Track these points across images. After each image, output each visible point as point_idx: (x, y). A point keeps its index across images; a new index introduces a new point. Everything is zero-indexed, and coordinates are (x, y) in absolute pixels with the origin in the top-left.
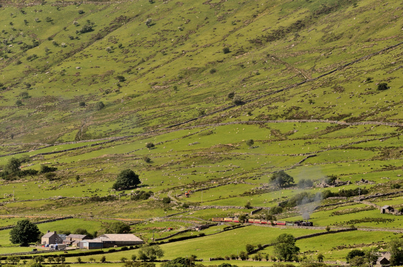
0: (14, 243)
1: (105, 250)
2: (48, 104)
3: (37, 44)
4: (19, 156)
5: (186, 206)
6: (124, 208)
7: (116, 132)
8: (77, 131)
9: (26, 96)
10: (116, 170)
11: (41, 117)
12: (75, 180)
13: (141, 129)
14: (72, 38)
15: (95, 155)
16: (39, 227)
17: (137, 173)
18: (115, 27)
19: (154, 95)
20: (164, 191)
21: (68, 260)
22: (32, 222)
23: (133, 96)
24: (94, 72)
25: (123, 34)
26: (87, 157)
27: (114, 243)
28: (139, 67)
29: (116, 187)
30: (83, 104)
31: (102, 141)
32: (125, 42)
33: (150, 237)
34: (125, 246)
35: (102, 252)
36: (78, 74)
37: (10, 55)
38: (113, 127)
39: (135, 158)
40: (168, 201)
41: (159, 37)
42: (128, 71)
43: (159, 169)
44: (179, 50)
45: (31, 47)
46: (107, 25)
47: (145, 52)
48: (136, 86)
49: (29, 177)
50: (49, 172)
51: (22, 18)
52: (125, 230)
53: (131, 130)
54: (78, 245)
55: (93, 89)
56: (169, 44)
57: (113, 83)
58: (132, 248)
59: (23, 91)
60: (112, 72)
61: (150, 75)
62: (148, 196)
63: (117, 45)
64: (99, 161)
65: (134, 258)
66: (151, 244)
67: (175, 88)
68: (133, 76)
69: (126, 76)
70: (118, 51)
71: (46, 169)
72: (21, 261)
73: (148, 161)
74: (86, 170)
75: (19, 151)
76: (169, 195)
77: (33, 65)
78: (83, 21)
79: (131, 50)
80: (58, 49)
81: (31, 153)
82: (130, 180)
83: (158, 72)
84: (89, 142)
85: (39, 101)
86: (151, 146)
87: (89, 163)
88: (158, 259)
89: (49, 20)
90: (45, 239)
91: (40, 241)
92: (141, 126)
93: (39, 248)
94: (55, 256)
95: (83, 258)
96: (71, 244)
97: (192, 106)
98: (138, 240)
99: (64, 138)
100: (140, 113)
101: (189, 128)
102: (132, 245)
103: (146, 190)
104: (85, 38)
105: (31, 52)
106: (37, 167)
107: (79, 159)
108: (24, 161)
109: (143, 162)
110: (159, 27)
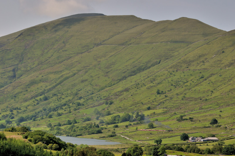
0: (181, 140)
1: (208, 142)
2: (191, 99)
3: (187, 82)
4: (182, 115)
5: (231, 129)
6: (214, 130)
7: (211, 107)
8: (199, 107)
9: (184, 97)
10: (211, 118)
11: (189, 103)
12: (199, 121)
13: (218, 106)
14: (198, 80)
15: (204, 114)
16: (189, 135)
17: (217, 119)
18: (210, 77)
19: (222, 96)
20: (225, 125)
21: (197, 145)
22: (186, 134)
23: (216, 97)
24: (204, 90)
25: (213, 79)
26: (202, 115)
27: (210, 140)
28: (217, 88)
29: (211, 124)
30: (201, 99)
31: (207, 110)
32: (213, 81)
33: (221, 138)
34: (213, 141)
35: (207, 143)
36: (199, 90)
37: (180, 85)
38: (210, 106)
39: (216, 115)
40: (226, 128)
41: (223, 79)
42: (214, 89)
43: (223, 118)
44: (229, 83)
45: (186, 83)
46: (208, 76)
47: (219, 84)
48: (216, 94)
49: (185, 121)
50: (191, 119)
51: (183, 74)
52: (214, 136)
53: (215, 107)
54: (200, 140)
55: (204, 95)
56: (226, 81)
57: (210, 93)
58: (215, 141)
59: (184, 95)
60: (209, 90)
61: (220, 90)
62: (220, 126)
63: (211, 82)
64: (206, 116)
65: (216, 144)
66: (221, 140)
67: (228, 94)
68: (215, 91)
69: (214, 91)
70: (211, 84)
71: (190, 118)
72: (184, 145)
73: (220, 116)
74: (202, 119)
75: (183, 113)
76: (226, 126)
77: (186, 88)
78: (201, 75)
79: (215, 83)
80: (194, 83)
81: (186, 114)
82: (215, 122)
83: (223, 90)
84: (203, 110)
85: (188, 98)
86: (221, 111)
87: (202, 117)
88: (223, 145)
89: (191, 75)
90: (190, 139)
91: (189, 139)
92: (218, 105)
93: (188, 141)
94: (193, 144)
95: (201, 144)
96: (198, 140)
97: (233, 100)
98: (217, 139)
99: (195, 109)
100: (218, 102)
101: (232, 106)
102: (216, 141)
103: (220, 124)
104: (202, 80)
105: (186, 84)
106: (188, 118)
107: (199, 115)
108: (184, 116)
109: (218, 116)
110: (223, 76)
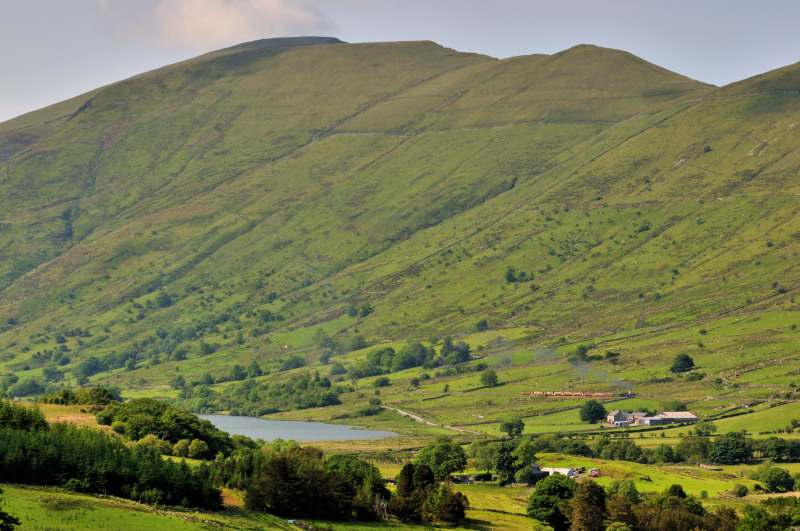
0: (583, 420)
1: (664, 426)
2: (609, 296)
3: (600, 243)
4: (586, 344)
5: (736, 386)
6: (682, 388)
7: (672, 320)
8: (636, 320)
9: (591, 289)
10: (672, 353)
11: (604, 307)
12: (635, 364)
13: (693, 317)
14: (631, 237)
15: (653, 341)
16: (606, 406)
17: (691, 356)
18: (669, 226)
19: (705, 286)
20: (716, 373)
21: (631, 435)
22: (598, 401)
23: (686, 288)
24: (651, 266)
25: (676, 232)
26: (646, 343)
27: (672, 420)
28: (691, 261)
29: (673, 370)
30: (641, 296)
31: (660, 328)
32: (678, 239)
33: (705, 414)
34: (682, 422)
35: (661, 429)
36: (636, 269)
37: (576, 253)
38: (670, 315)
39: (689, 343)
40: (720, 381)
41: (708, 233)
42: (682, 265)
43: (711, 352)
44: (727, 245)
45: (595, 246)
46: (662, 224)
47: (696, 248)
48: (689, 278)
49: (595, 362)
50: (612, 357)
51: (586, 220)
52: (682, 408)
53: (685, 318)
54: (641, 422)
55: (650, 282)
56: (717, 240)
57: (668, 276)
58: (688, 424)
59: (588, 285)
60: (666, 266)
61: (701, 268)
62: (701, 377)
63: (671, 242)
64: (656, 347)
65: (690, 433)
66: (705, 421)
67: (724, 279)
68: (686, 270)
69: (680, 269)
70: (672, 247)
71: (610, 355)
72: (590, 437)
73: (701, 345)
74: (646, 355)
75: (586, 339)
76: (721, 376)
77: (596, 261)
78: (640, 221)
79: (684, 245)
80: (619, 247)
81: (597, 340)
82: (685, 363)
83: (708, 265)
84: (648, 330)
85: (603, 294)
86: (703, 332)
87: (647, 349)
88: (712, 434)
89: (611, 222)
90: (610, 418)
91: (606, 418)
92: (693, 314)
93: (605, 425)
94: (620, 432)
95: (645, 434)
96: (634, 422)
97: (740, 295)
98: (694, 417)
99: (625, 326)
100: (692, 302)
101: (737, 315)
102: (689, 422)
103: (700, 371)
104: (643, 236)
105: (595, 250)
106: (602, 352)
107: (638, 345)
108: (590, 348)
109: (696, 347)
110: (709, 224)
